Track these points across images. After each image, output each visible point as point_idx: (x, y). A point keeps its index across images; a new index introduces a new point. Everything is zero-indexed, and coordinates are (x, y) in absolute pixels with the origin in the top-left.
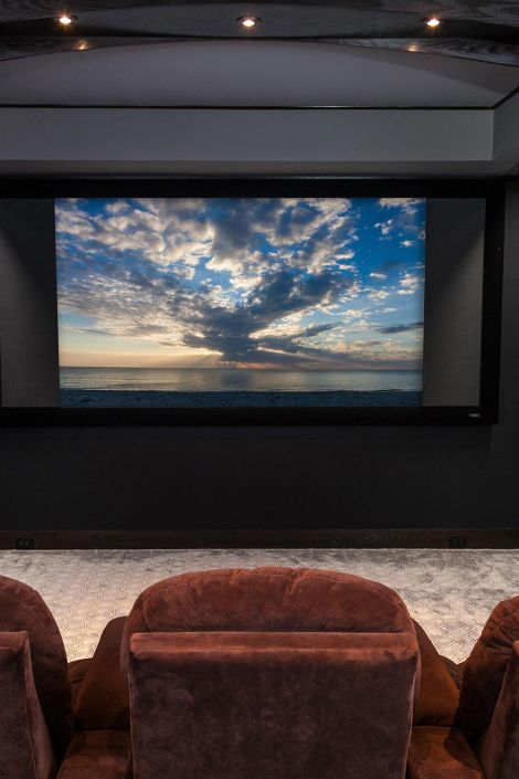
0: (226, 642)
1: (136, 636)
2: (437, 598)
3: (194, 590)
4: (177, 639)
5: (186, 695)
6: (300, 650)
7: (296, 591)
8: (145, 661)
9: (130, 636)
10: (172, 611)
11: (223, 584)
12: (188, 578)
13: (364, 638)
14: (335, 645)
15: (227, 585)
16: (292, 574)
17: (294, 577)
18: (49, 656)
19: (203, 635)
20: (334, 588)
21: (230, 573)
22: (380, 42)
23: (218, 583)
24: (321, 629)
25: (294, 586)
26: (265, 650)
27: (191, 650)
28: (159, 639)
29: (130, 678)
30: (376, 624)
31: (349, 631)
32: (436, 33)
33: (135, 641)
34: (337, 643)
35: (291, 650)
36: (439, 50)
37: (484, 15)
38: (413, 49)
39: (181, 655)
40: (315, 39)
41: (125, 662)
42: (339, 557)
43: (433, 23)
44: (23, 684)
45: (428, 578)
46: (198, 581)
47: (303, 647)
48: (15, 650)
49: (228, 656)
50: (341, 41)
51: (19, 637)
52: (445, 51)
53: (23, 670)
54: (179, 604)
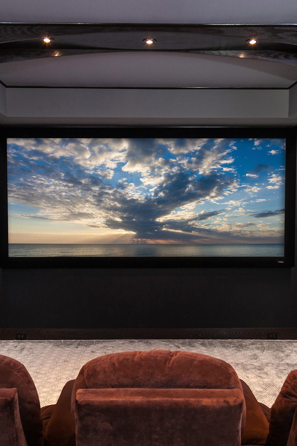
0: (132, 394)
1: (80, 391)
2: (260, 369)
3: (114, 364)
4: (103, 392)
5: (108, 426)
6: (175, 399)
7: (173, 364)
8: (85, 405)
9: (76, 391)
10: (101, 376)
11: (130, 360)
12: (110, 357)
13: (212, 392)
14: (195, 397)
15: (133, 360)
16: (171, 354)
17: (172, 356)
18: (29, 403)
19: (118, 391)
20: (195, 362)
21: (134, 354)
22: (223, 52)
23: (127, 359)
24: (188, 386)
25: (171, 362)
26: (155, 399)
27: (111, 399)
28: (93, 393)
29: (76, 416)
30: (219, 384)
31: (203, 388)
32: (254, 47)
33: (79, 394)
34: (196, 395)
35: (170, 399)
36: (256, 57)
37: (281, 38)
38: (242, 56)
39: (106, 402)
40: (187, 51)
41: (73, 406)
42: (203, 344)
43: (253, 42)
44: (13, 419)
45: (255, 357)
46: (116, 358)
47: (176, 397)
48: (9, 399)
49: (133, 402)
50: (202, 52)
51: (12, 391)
52: (259, 57)
53: (13, 411)
54: (105, 372)
